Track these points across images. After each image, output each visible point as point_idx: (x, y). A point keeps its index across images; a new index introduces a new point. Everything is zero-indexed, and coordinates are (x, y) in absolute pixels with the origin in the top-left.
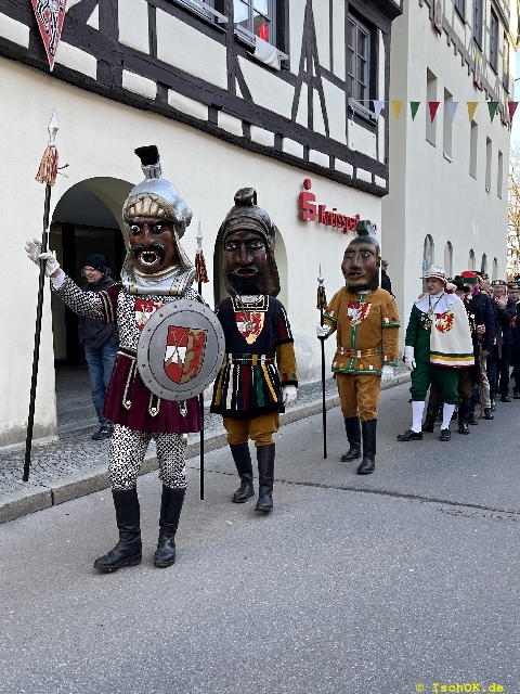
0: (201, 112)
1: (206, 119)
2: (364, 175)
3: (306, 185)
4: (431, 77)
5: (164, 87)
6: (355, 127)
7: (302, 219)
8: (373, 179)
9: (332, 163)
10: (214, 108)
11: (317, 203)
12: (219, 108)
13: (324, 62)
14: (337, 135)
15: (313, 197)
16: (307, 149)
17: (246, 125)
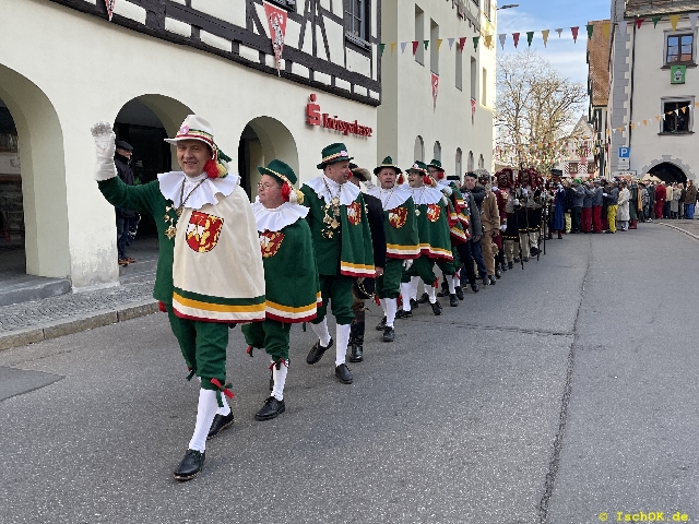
0: (227, 46)
1: (230, 50)
2: (360, 90)
3: (312, 98)
4: (419, 12)
5: (196, 27)
6: (351, 53)
7: (309, 124)
8: (368, 92)
9: (333, 81)
10: (236, 42)
12: (240, 42)
13: (325, 5)
14: (337, 59)
15: (318, 108)
16: (312, 71)
17: (262, 54)
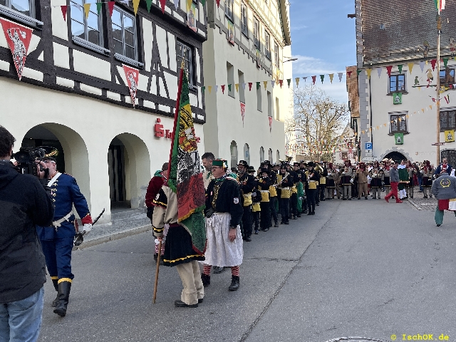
0: (99, 92)
1: (101, 94)
3: (158, 121)
4: (229, 66)
5: (78, 82)
7: (156, 137)
8: (197, 116)
9: (171, 110)
10: (105, 90)
11: (164, 129)
12: (108, 89)
13: (164, 64)
14: (173, 97)
15: (162, 126)
16: (157, 104)
17: (123, 96)
